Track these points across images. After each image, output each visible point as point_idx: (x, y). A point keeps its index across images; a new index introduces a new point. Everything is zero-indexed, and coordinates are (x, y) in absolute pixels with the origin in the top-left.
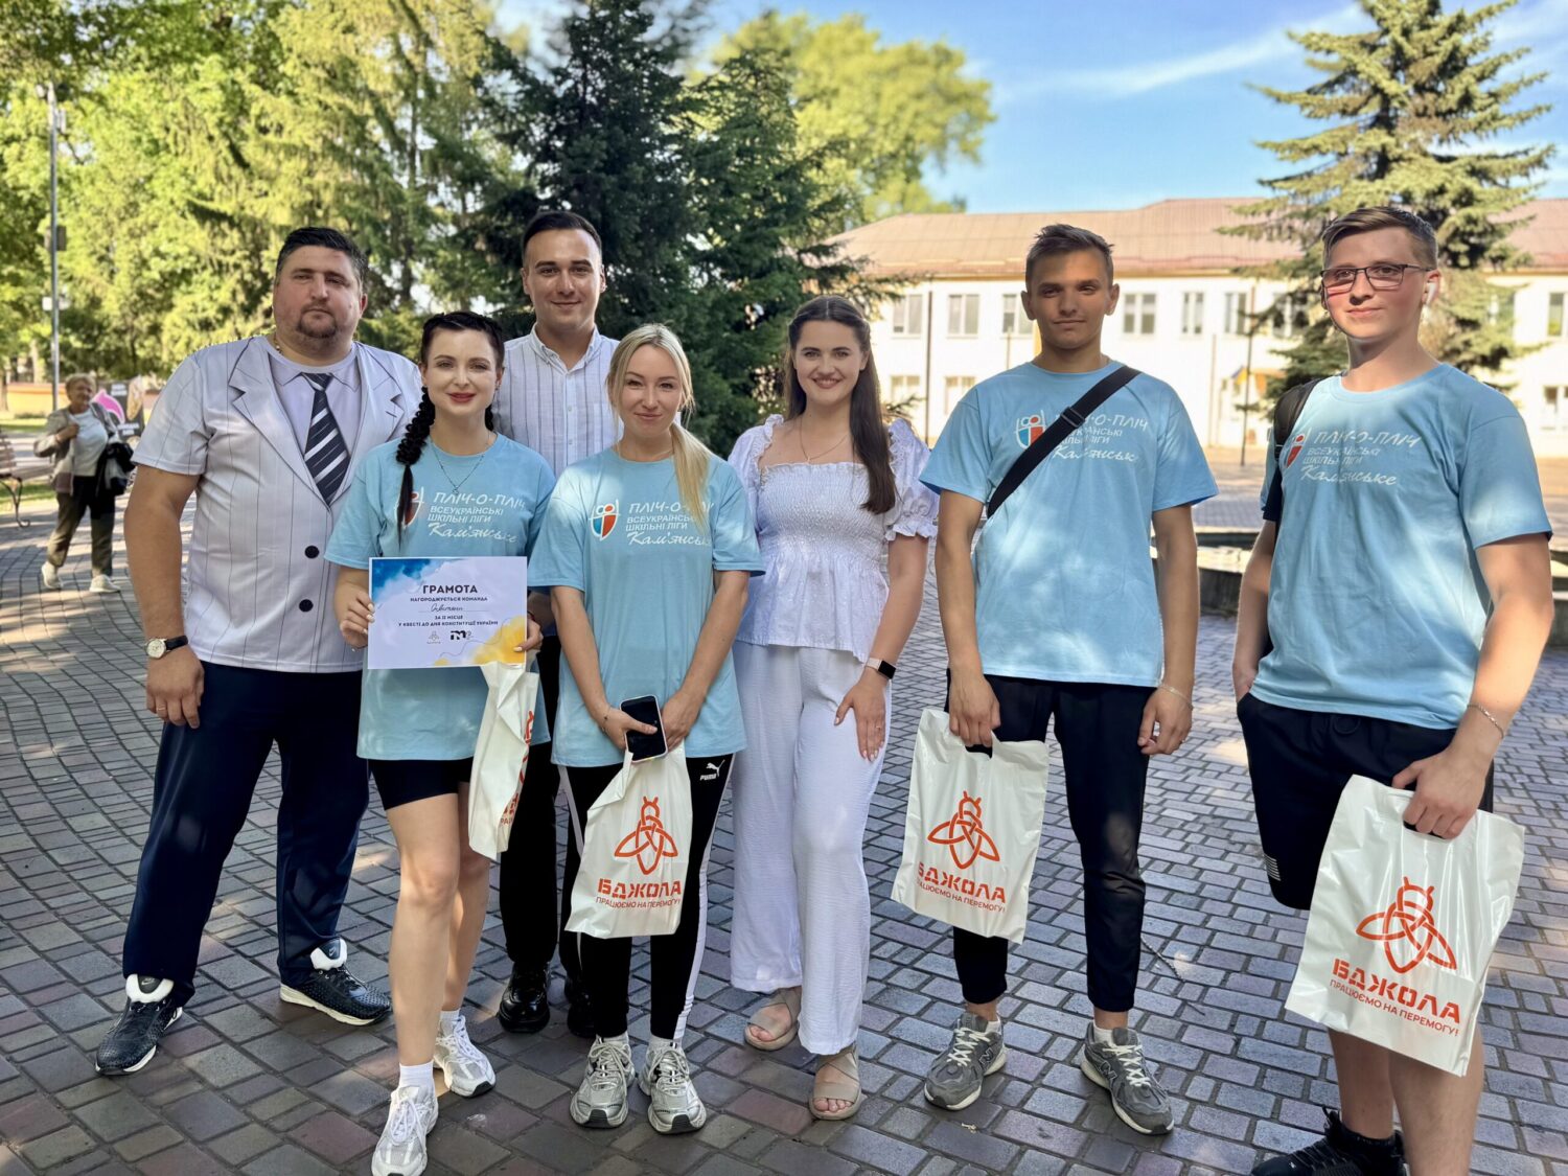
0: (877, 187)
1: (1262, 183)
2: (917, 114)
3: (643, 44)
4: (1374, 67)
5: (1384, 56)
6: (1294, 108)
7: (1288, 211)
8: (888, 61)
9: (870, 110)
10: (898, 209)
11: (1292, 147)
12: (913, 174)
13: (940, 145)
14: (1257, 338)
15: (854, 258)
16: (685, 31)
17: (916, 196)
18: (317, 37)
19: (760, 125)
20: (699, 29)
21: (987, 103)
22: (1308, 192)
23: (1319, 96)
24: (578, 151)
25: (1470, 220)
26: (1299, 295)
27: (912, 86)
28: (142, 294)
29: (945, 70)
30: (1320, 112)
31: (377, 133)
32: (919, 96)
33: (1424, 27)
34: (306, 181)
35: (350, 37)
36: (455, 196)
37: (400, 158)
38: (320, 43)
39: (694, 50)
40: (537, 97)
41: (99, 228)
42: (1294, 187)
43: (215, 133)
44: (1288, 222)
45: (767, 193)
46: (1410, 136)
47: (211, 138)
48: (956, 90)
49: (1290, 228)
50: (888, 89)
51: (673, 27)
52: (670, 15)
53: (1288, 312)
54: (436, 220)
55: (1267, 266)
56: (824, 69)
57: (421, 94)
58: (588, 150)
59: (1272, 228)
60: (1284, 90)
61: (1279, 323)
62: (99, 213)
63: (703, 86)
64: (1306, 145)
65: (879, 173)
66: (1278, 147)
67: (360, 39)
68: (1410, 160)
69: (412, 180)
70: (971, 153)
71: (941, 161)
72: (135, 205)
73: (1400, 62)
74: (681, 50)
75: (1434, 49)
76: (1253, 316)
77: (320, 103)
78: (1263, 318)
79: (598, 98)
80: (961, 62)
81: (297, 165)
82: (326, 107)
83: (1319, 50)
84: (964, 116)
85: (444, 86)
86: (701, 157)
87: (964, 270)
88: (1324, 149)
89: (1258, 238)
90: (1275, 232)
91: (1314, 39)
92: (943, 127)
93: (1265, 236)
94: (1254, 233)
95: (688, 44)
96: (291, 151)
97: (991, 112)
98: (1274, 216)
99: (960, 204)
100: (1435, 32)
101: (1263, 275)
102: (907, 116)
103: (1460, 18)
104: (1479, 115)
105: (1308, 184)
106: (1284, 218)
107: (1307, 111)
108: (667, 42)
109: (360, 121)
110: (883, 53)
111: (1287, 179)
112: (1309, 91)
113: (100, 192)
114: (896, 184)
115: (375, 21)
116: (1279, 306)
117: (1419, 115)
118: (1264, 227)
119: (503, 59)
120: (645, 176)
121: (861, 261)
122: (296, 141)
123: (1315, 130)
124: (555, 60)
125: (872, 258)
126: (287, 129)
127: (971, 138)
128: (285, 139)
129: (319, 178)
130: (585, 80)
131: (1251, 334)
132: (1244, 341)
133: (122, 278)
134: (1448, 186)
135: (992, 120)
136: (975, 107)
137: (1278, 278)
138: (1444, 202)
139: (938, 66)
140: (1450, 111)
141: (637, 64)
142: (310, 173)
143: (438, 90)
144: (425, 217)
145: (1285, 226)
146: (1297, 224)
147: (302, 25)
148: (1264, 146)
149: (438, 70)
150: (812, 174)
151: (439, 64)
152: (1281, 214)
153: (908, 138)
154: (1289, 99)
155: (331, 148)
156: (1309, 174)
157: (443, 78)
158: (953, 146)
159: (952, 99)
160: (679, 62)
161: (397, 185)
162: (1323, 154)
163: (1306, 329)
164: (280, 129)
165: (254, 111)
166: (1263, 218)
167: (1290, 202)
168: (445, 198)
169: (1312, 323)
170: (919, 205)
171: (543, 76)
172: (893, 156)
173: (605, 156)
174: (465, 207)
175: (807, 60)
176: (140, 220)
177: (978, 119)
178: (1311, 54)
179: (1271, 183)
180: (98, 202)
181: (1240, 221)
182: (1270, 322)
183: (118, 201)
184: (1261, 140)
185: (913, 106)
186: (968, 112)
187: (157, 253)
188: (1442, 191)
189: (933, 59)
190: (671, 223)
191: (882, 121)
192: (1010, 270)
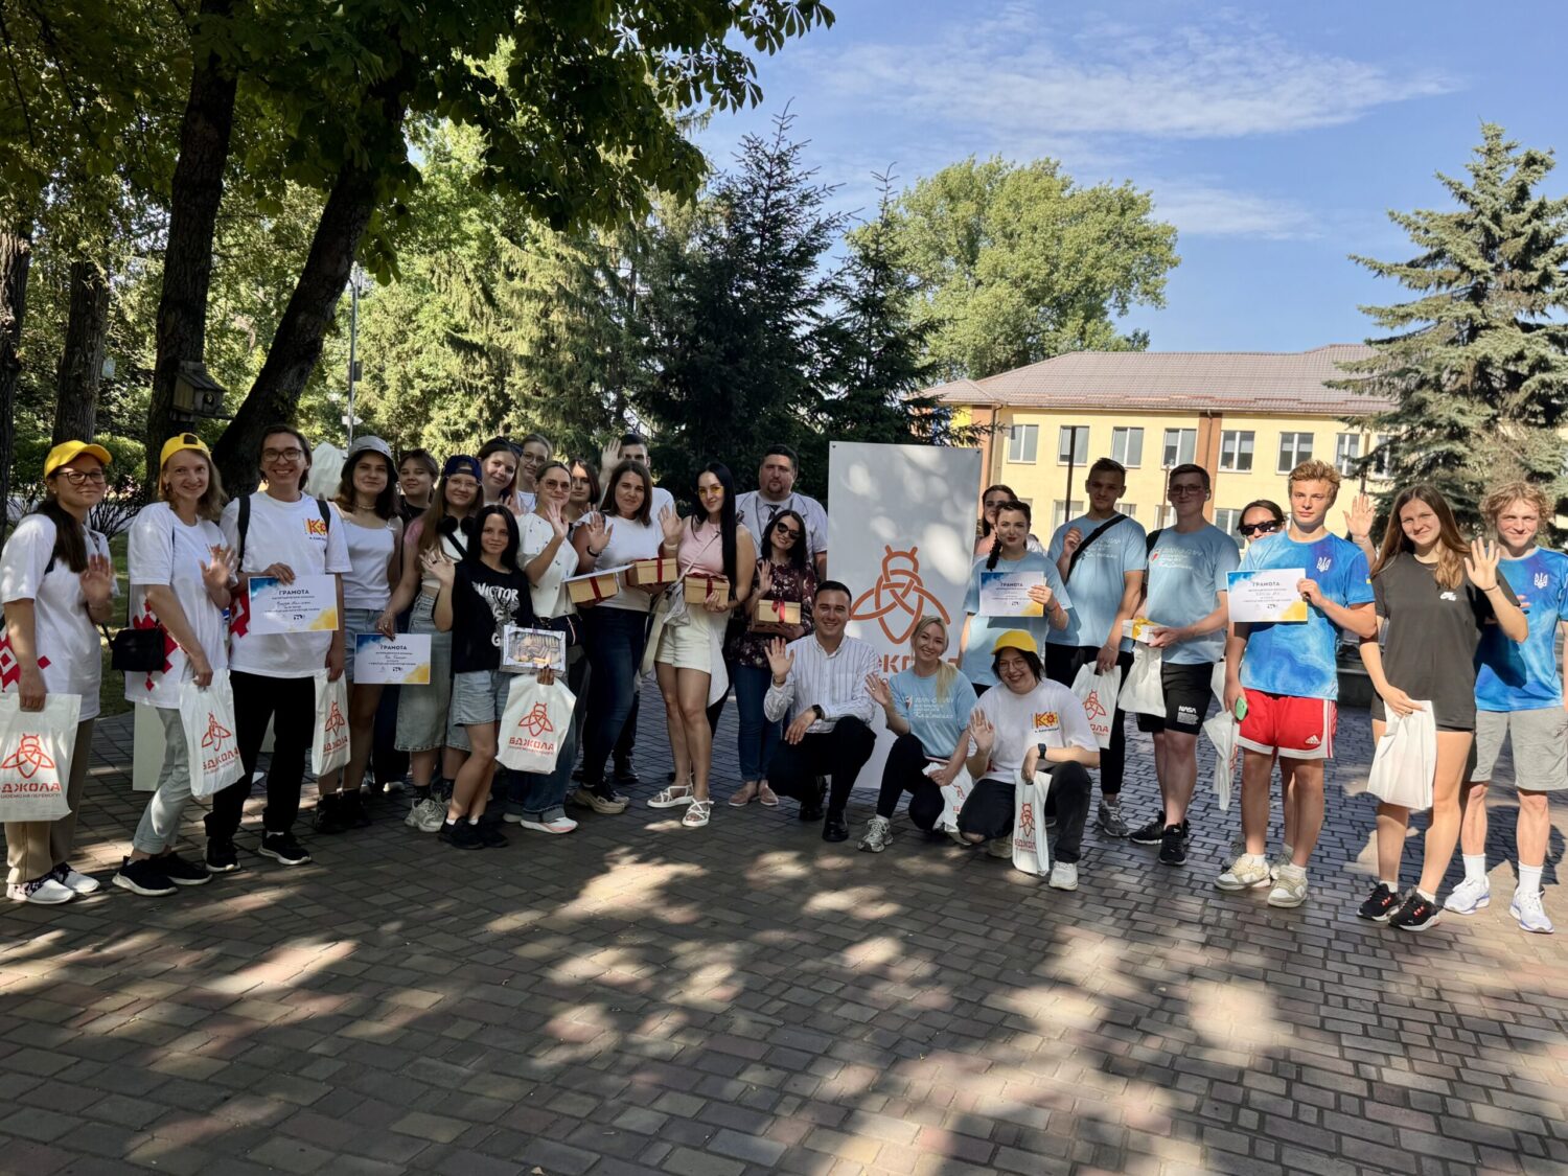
0: (1059, 323)
1: (1369, 343)
4: (1465, 247)
5: (1477, 235)
6: (1396, 277)
7: (1389, 369)
9: (1051, 252)
10: (1078, 344)
11: (1391, 313)
12: (1094, 312)
13: (1125, 285)
17: (1096, 333)
21: (1170, 248)
23: (1420, 269)
29: (1130, 215)
30: (1419, 283)
37: (619, 302)
43: (471, 276)
44: (1388, 379)
47: (467, 281)
48: (1139, 236)
49: (1391, 385)
53: (1386, 456)
55: (1370, 417)
57: (639, 250)
59: (1374, 383)
60: (1387, 262)
61: (1380, 465)
64: (1402, 312)
66: (1381, 313)
68: (1496, 327)
70: (1153, 295)
71: (1123, 302)
73: (1489, 245)
75: (1520, 230)
80: (1146, 208)
81: (532, 308)
84: (1146, 259)
87: (1129, 406)
88: (1417, 316)
89: (1361, 392)
90: (1377, 387)
93: (1367, 390)
94: (1357, 387)
96: (532, 295)
97: (1174, 256)
98: (1376, 373)
99: (1139, 341)
101: (1374, 425)
106: (1385, 375)
107: (1407, 281)
110: (1072, 198)
112: (1412, 265)
116: (1379, 453)
118: (1368, 382)
122: (536, 286)
126: (529, 275)
127: (1153, 280)
128: (526, 285)
129: (554, 317)
134: (1526, 352)
135: (1174, 264)
136: (1157, 251)
137: (1379, 428)
138: (1523, 367)
139: (1123, 212)
140: (1532, 286)
142: (546, 313)
145: (1385, 382)
148: (1368, 311)
153: (1089, 280)
154: (1390, 271)
155: (563, 294)
158: (1136, 287)
159: (1134, 243)
164: (523, 276)
166: (1366, 375)
167: (1390, 361)
170: (1098, 342)
172: (1075, 294)
178: (1412, 232)
179: (1376, 344)
182: (1373, 466)
184: (1365, 306)
185: (1093, 250)
186: (1150, 255)
187: (420, 374)
188: (1520, 357)
189: (1117, 206)
191: (1063, 264)
192: (1173, 407)
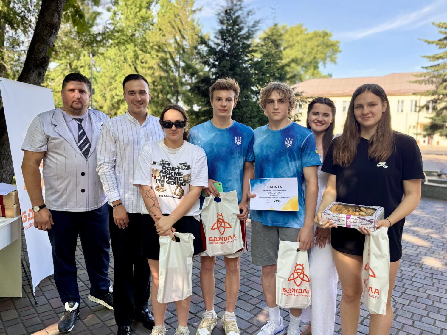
0: (306, 72)
1: (423, 68)
2: (317, 51)
3: (241, 35)
6: (434, 45)
8: (310, 36)
9: (304, 50)
10: (312, 77)
12: (316, 67)
14: (421, 113)
15: (300, 92)
16: (252, 31)
17: (317, 74)
19: (272, 56)
20: (256, 30)
21: (338, 47)
22: (438, 70)
24: (222, 65)
26: (435, 101)
27: (316, 43)
28: (113, 105)
31: (170, 62)
32: (318, 46)
34: (153, 75)
35: (164, 37)
36: (190, 78)
37: (176, 69)
38: (157, 39)
39: (255, 36)
40: (212, 51)
41: (103, 88)
42: (433, 69)
44: (431, 79)
45: (274, 74)
47: (130, 65)
48: (329, 44)
49: (432, 81)
50: (309, 44)
51: (249, 30)
52: (248, 27)
53: (431, 105)
55: (424, 92)
56: (290, 39)
57: (181, 52)
58: (225, 65)
59: (426, 81)
60: (431, 40)
61: (428, 108)
62: (102, 85)
63: (257, 46)
64: (438, 56)
65: (306, 67)
66: (429, 57)
67: (166, 38)
69: (179, 75)
70: (333, 61)
71: (324, 64)
72: (111, 83)
74: (251, 36)
76: (419, 107)
77: (157, 56)
78: (423, 107)
79: (228, 51)
80: (331, 36)
82: (159, 56)
83: (442, 27)
85: (187, 49)
86: (256, 65)
88: (443, 57)
89: (421, 84)
90: (427, 82)
91: (441, 24)
92: (325, 54)
93: (424, 83)
94: (420, 82)
95: (253, 34)
96: (149, 68)
97: (340, 49)
101: (423, 95)
102: (315, 51)
105: (438, 68)
106: (430, 78)
108: (247, 34)
109: (166, 60)
110: (308, 34)
111: (431, 66)
112: (440, 40)
113: (103, 79)
114: (311, 71)
115: (170, 33)
116: (428, 104)
118: (424, 81)
119: (203, 41)
120: (240, 71)
122: (150, 65)
123: (441, 52)
124: (216, 41)
125: (305, 91)
126: (148, 62)
127: (333, 57)
129: (156, 74)
130: (225, 46)
131: (419, 112)
132: (417, 114)
133: (108, 101)
135: (340, 52)
136: (335, 48)
139: (324, 37)
141: (239, 41)
143: (186, 50)
144: (182, 84)
145: (430, 80)
146: (434, 79)
147: (152, 35)
148: (424, 57)
149: (186, 45)
150: (287, 69)
151: (186, 44)
152: (429, 77)
153: (315, 58)
154: (433, 43)
155: (159, 67)
156: (439, 65)
157: (187, 47)
158: (328, 59)
159: (328, 46)
160: (250, 40)
161: (175, 76)
162: (443, 59)
163: (436, 111)
165: (140, 58)
166: (423, 78)
167: (432, 73)
169: (439, 109)
170: (318, 76)
171: (213, 45)
172: (311, 62)
173: (229, 66)
174: (192, 81)
175: (286, 37)
176: (112, 86)
177: (335, 51)
179: (426, 68)
180: (102, 82)
181: (416, 79)
182: (425, 109)
183: (107, 82)
184: (423, 55)
185: (316, 49)
186: (333, 49)
187: (116, 95)
189: (322, 35)
190: (247, 84)
191: (307, 53)
192: (345, 94)
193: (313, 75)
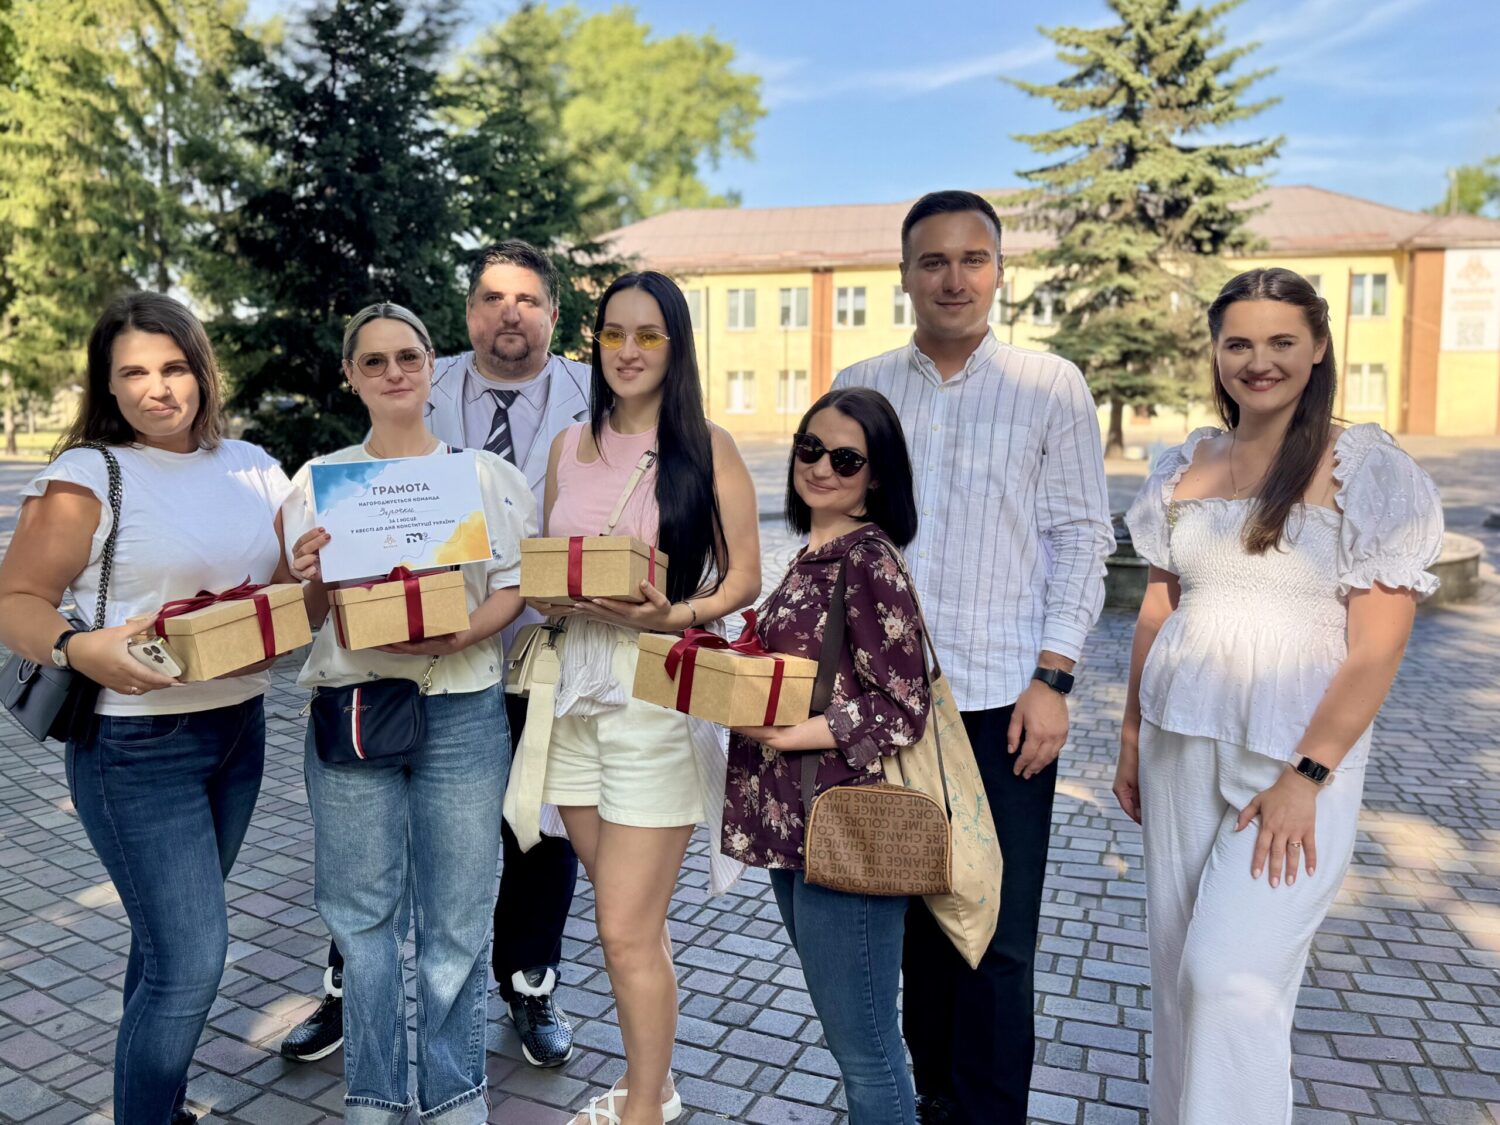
1: (1019, 174)
2: (688, 109)
3: (398, 38)
4: (1119, 61)
5: (1128, 49)
6: (1047, 100)
7: (1044, 201)
8: (655, 55)
11: (1046, 139)
12: (687, 169)
13: (714, 138)
14: (1017, 326)
15: (626, 255)
16: (441, 24)
17: (691, 191)
18: (56, 30)
19: (523, 121)
20: (454, 23)
21: (757, 97)
22: (1061, 183)
23: (1070, 89)
24: (328, 150)
25: (1212, 208)
26: (1056, 283)
27: (681, 81)
29: (715, 63)
30: (1072, 105)
31: (125, 130)
32: (688, 91)
33: (1165, 21)
34: (50, 181)
35: (92, 29)
36: (212, 193)
37: (150, 155)
38: (60, 35)
39: (451, 44)
40: (289, 94)
42: (1049, 177)
44: (1043, 212)
45: (535, 191)
46: (1155, 127)
48: (726, 85)
49: (1046, 219)
50: (656, 80)
51: (427, 21)
52: (424, 8)
54: (191, 219)
55: (1026, 256)
56: (591, 62)
57: (171, 89)
58: (338, 148)
59: (1028, 218)
60: (1037, 84)
64: (1059, 137)
65: (651, 166)
66: (1033, 140)
67: (104, 31)
68: (1155, 150)
69: (165, 178)
70: (744, 149)
71: (715, 157)
73: (1143, 56)
74: (437, 44)
75: (1173, 42)
76: (1013, 305)
77: (64, 100)
78: (1023, 307)
79: (348, 94)
81: (41, 164)
82: (71, 103)
83: (1068, 44)
84: (735, 111)
85: (195, 80)
86: (466, 154)
87: (742, 265)
88: (1075, 140)
91: (1064, 33)
92: (716, 122)
95: (444, 38)
96: (33, 151)
98: (1031, 206)
99: (735, 199)
100: (1175, 27)
101: (1021, 265)
103: (1198, 14)
104: (1218, 107)
105: (1061, 175)
106: (1040, 209)
107: (1059, 104)
108: (422, 36)
109: (106, 118)
111: (1042, 170)
112: (1062, 85)
114: (669, 181)
115: (118, 11)
117: (1162, 107)
118: (1022, 218)
119: (249, 53)
121: (632, 258)
122: (38, 139)
123: (1069, 122)
125: (644, 255)
126: (27, 126)
127: (742, 132)
128: (24, 138)
129: (65, 178)
130: (333, 74)
131: (1011, 323)
132: (1007, 328)
134: (1190, 175)
135: (763, 114)
136: (746, 102)
137: (1036, 267)
138: (1187, 190)
139: (708, 60)
140: (1191, 103)
141: (392, 58)
142: (54, 173)
143: (189, 84)
144: (180, 216)
146: (1053, 214)
147: (39, 18)
148: (1019, 139)
149: (189, 63)
150: (579, 171)
151: (192, 56)
152: (1038, 205)
154: (1042, 92)
155: (76, 146)
156: (1063, 165)
157: (194, 72)
158: (726, 140)
159: (723, 94)
160: (436, 57)
161: (150, 186)
162: (1076, 146)
163: (1064, 316)
164: (19, 127)
166: (1019, 210)
167: (1046, 192)
168: (199, 196)
169: (1069, 308)
170: (694, 199)
172: (668, 150)
173: (356, 154)
174: (222, 205)
175: (577, 54)
177: (747, 114)
178: (1061, 49)
184: (1017, 133)
186: (739, 106)
188: (1185, 180)
189: (701, 52)
190: (431, 222)
192: (785, 264)
193: (678, 194)
